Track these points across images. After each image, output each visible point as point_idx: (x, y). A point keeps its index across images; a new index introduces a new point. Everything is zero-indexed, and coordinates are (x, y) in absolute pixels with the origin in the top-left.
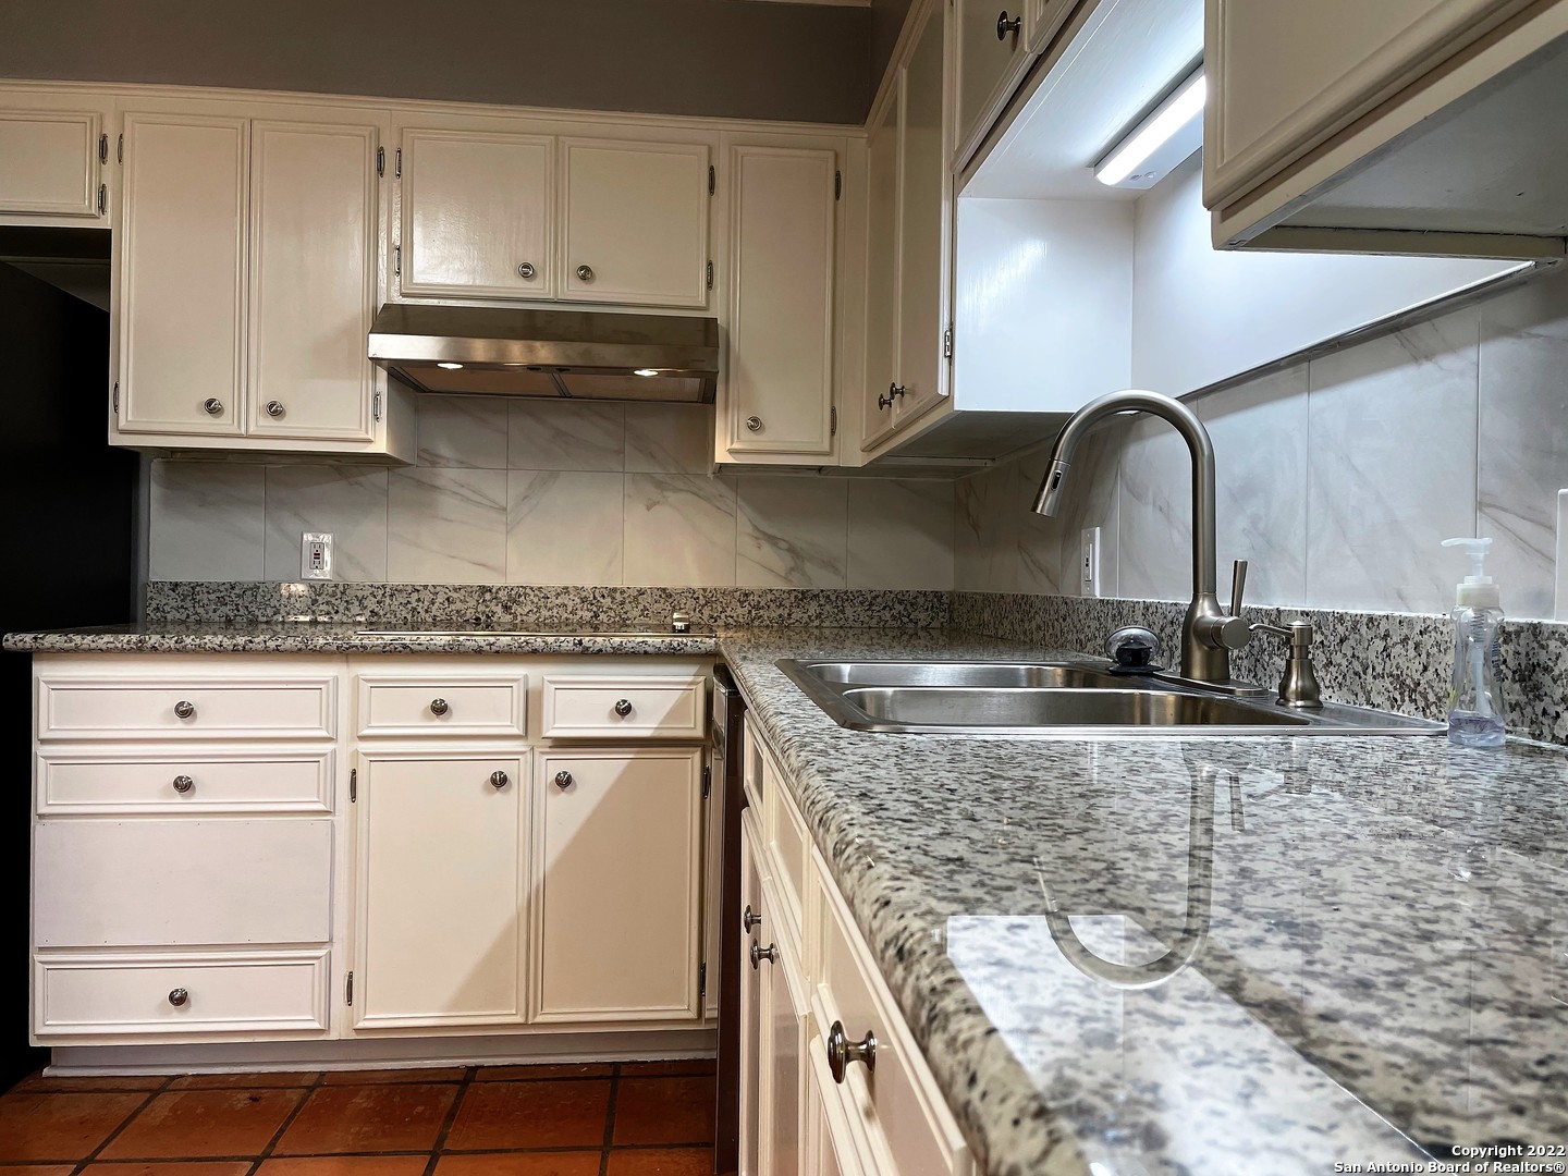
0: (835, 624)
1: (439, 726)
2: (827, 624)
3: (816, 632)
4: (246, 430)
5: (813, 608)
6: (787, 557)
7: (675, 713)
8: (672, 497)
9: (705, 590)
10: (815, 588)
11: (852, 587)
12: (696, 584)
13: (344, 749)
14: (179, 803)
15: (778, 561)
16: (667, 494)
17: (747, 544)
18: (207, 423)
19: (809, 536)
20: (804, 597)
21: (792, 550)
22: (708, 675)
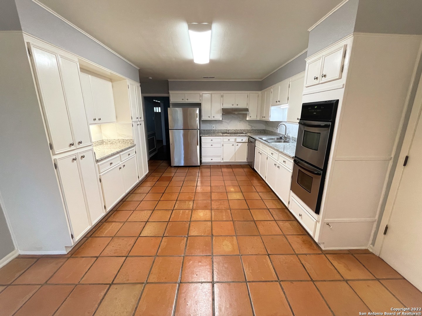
1: (229, 141)
4: (212, 118)
5: (253, 131)
7: (246, 140)
13: (222, 143)
14: (212, 146)
16: (242, 122)
17: (248, 126)
18: (209, 118)
19: (252, 125)
20: (252, 130)
21: (251, 126)
22: (248, 137)
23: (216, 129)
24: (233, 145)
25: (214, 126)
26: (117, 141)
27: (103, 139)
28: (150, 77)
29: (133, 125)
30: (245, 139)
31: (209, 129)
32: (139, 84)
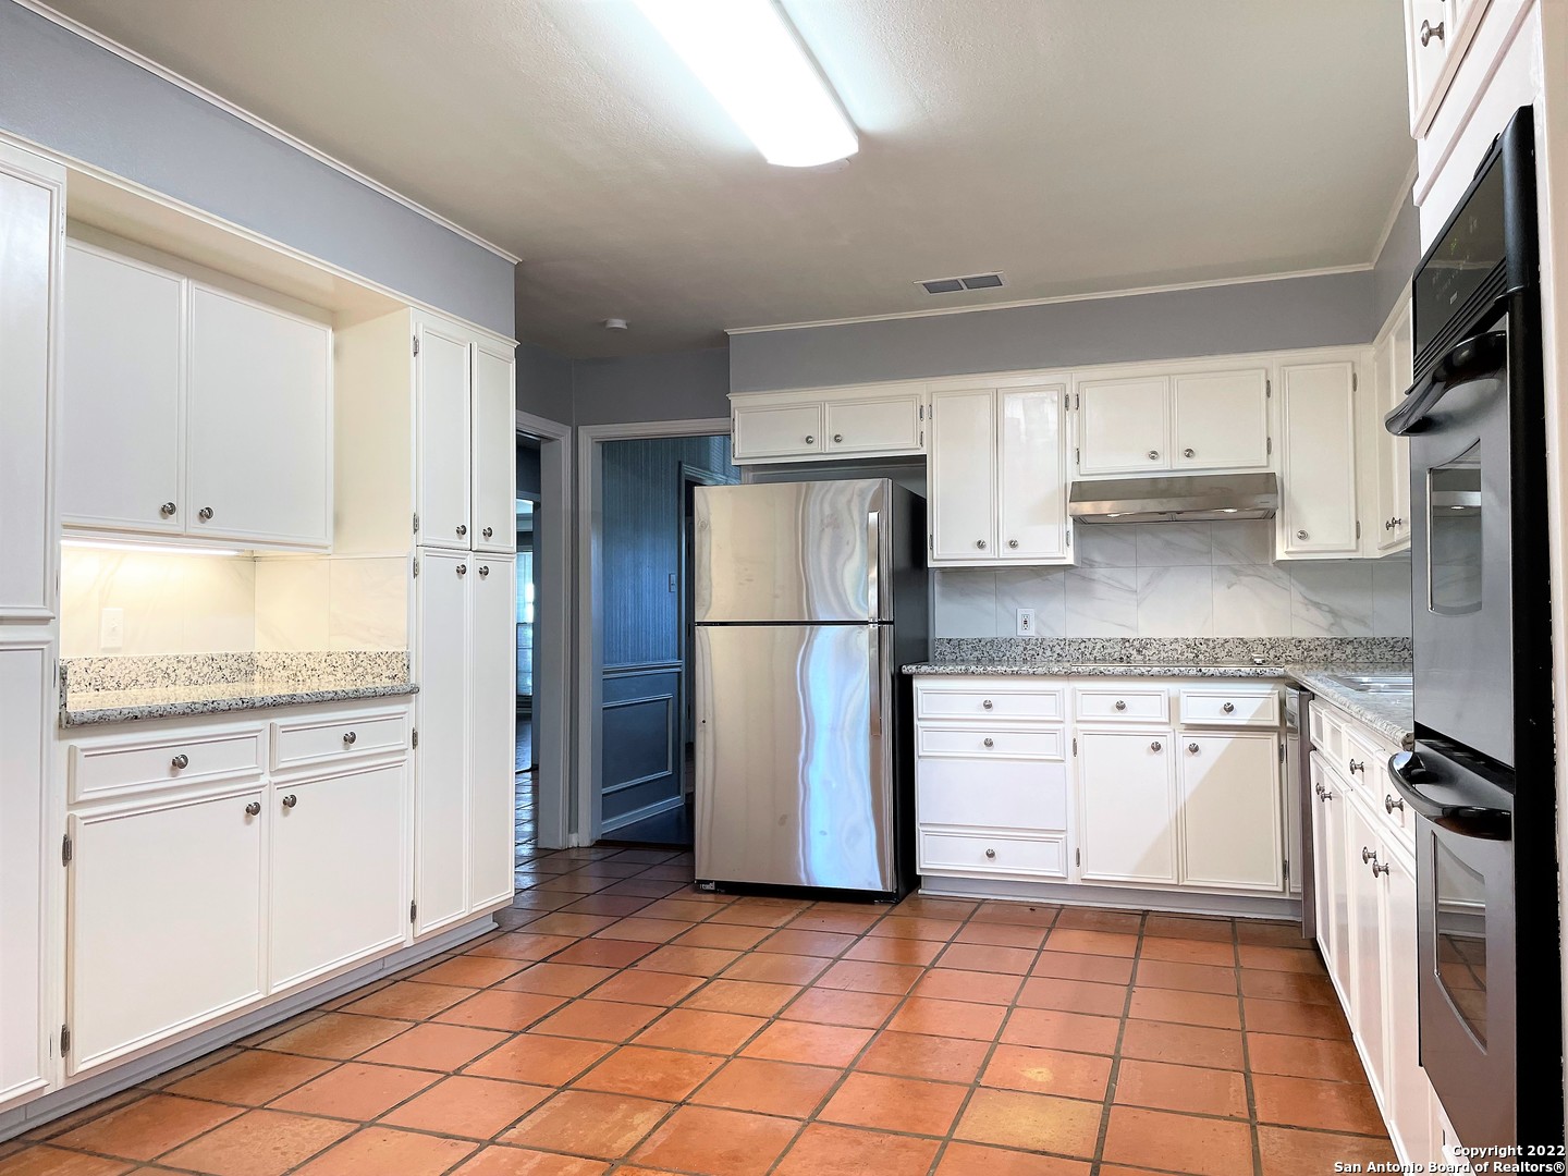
0: (1366, 660)
1: (1120, 715)
2: (1361, 660)
3: (1353, 666)
4: (998, 555)
5: (1349, 649)
6: (1328, 615)
7: (1261, 711)
8: (1245, 580)
9: (1270, 639)
10: (1351, 636)
11: (1378, 635)
12: (1264, 635)
13: (1069, 730)
14: (986, 753)
15: (1323, 619)
16: (1241, 578)
17: (1299, 609)
18: (978, 553)
20: (1342, 642)
21: (1331, 611)
22: (1282, 687)
23: (1047, 634)
24: (1156, 747)
25: (1031, 612)
26: (323, 664)
27: (255, 651)
28: (618, 316)
29: (416, 565)
30: (1256, 703)
31: (988, 632)
32: (508, 347)
